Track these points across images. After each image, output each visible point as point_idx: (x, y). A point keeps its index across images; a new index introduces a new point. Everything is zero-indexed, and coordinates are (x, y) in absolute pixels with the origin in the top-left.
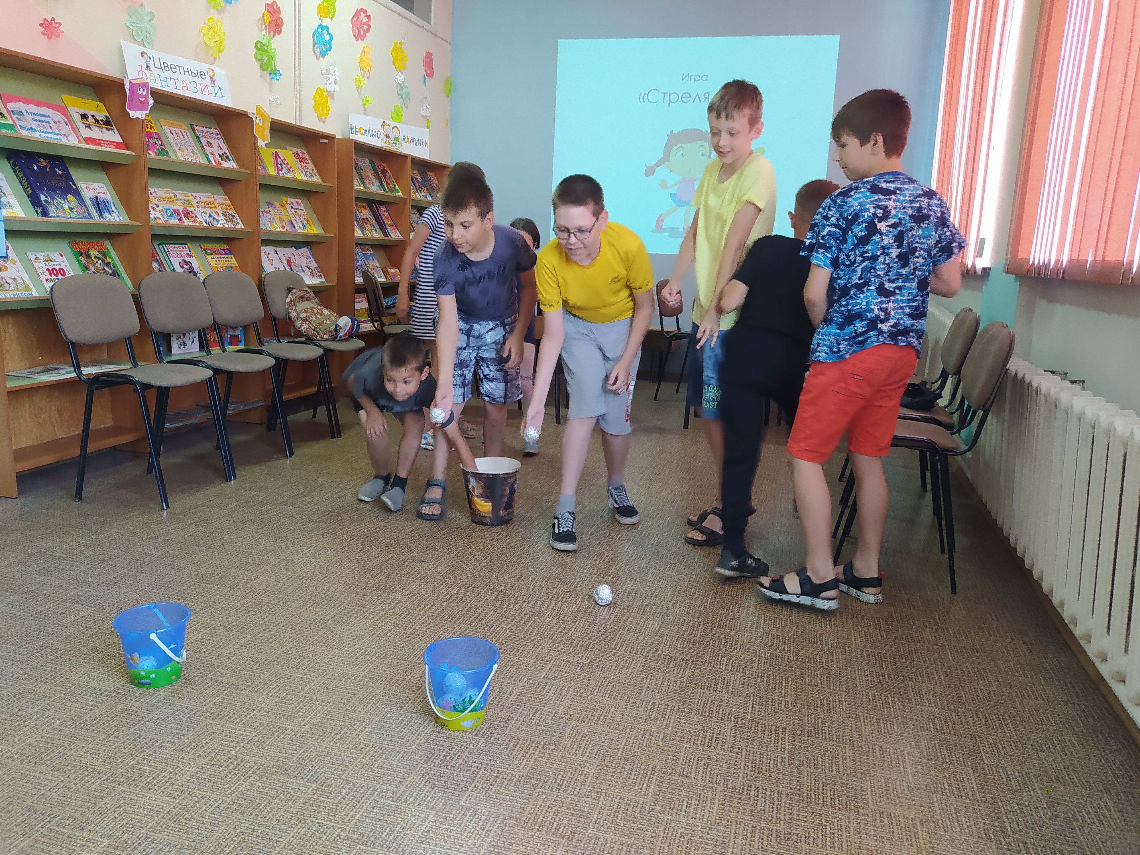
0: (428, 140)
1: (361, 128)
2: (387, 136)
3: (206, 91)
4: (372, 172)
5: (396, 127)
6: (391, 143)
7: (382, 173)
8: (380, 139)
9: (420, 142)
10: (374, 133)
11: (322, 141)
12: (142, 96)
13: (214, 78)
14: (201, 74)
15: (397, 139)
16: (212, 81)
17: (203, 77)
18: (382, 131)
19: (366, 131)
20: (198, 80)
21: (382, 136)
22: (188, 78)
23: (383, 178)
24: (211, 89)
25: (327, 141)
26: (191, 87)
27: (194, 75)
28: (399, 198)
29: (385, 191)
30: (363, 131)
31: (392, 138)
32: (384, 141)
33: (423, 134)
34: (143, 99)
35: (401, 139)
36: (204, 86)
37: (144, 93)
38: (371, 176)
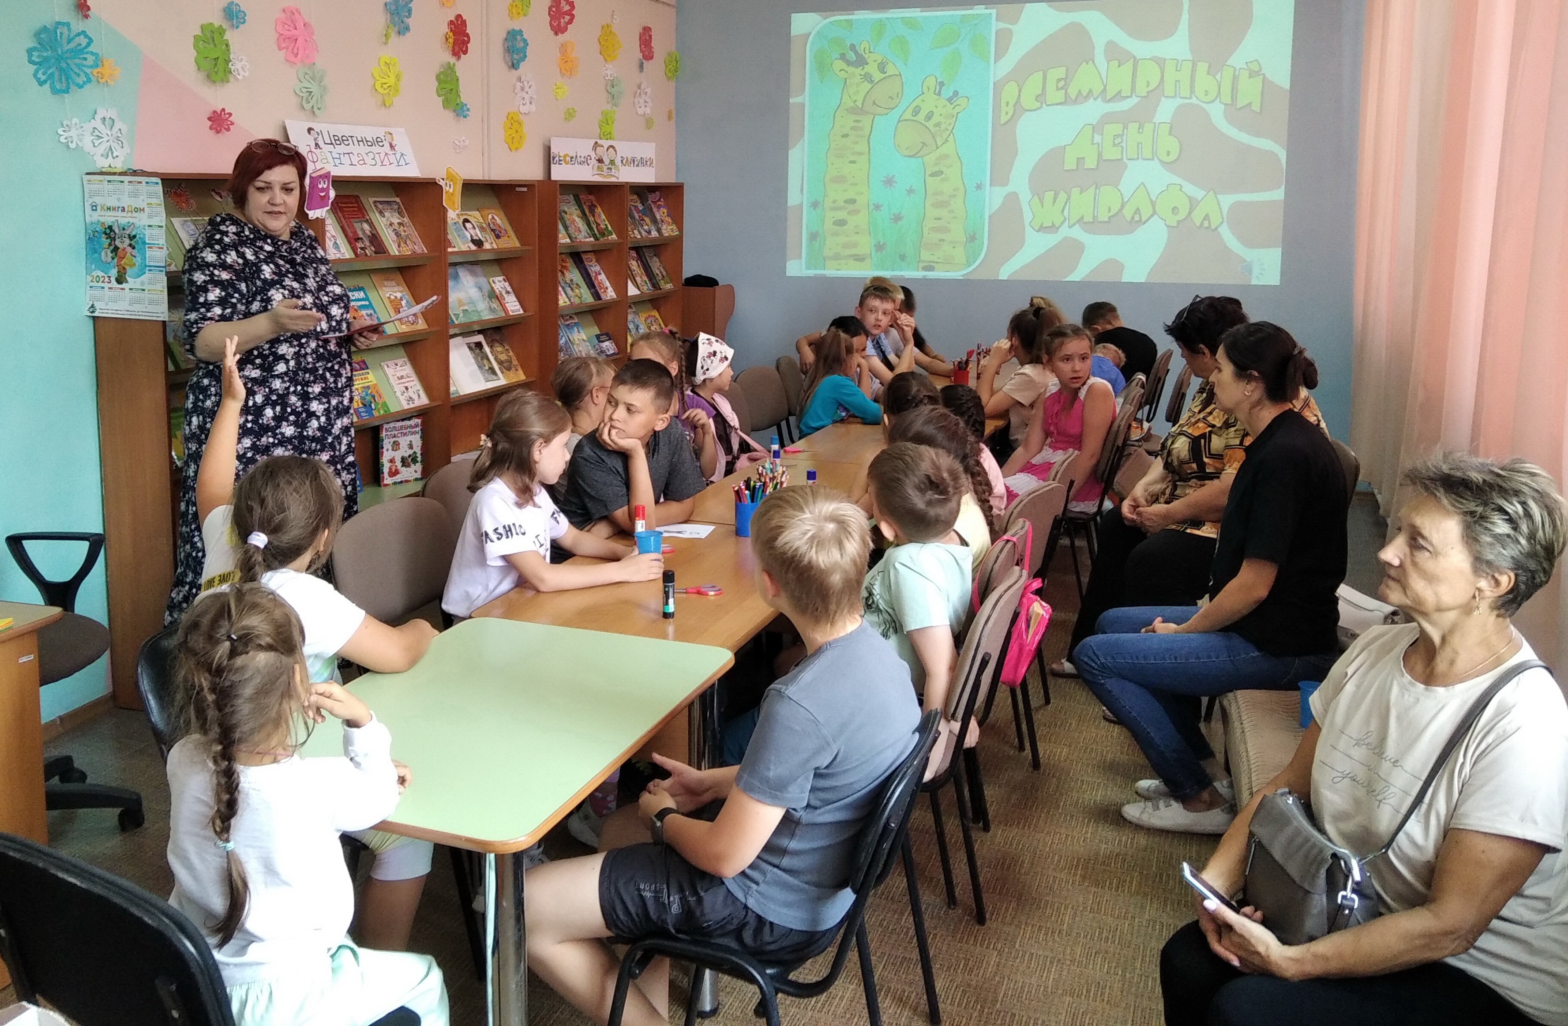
0: (653, 157)
1: (565, 156)
2: (600, 161)
3: (386, 162)
4: (579, 212)
5: (612, 146)
6: (605, 168)
7: (590, 212)
8: (591, 165)
9: (643, 162)
10: (582, 159)
11: (518, 189)
12: (323, 190)
13: (394, 143)
14: (377, 142)
15: (612, 162)
16: (391, 146)
17: (381, 144)
18: (593, 155)
19: (572, 158)
20: (376, 149)
21: (594, 162)
22: (363, 149)
23: (591, 219)
24: (392, 158)
25: (525, 189)
26: (369, 160)
27: (370, 144)
28: (613, 244)
29: (594, 236)
30: (568, 159)
31: (607, 161)
32: (596, 168)
33: (647, 150)
34: (323, 194)
35: (618, 161)
36: (382, 155)
37: (325, 186)
38: (576, 219)
